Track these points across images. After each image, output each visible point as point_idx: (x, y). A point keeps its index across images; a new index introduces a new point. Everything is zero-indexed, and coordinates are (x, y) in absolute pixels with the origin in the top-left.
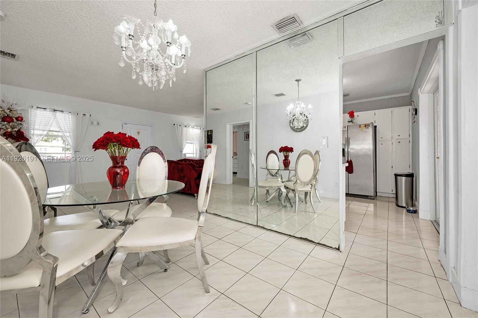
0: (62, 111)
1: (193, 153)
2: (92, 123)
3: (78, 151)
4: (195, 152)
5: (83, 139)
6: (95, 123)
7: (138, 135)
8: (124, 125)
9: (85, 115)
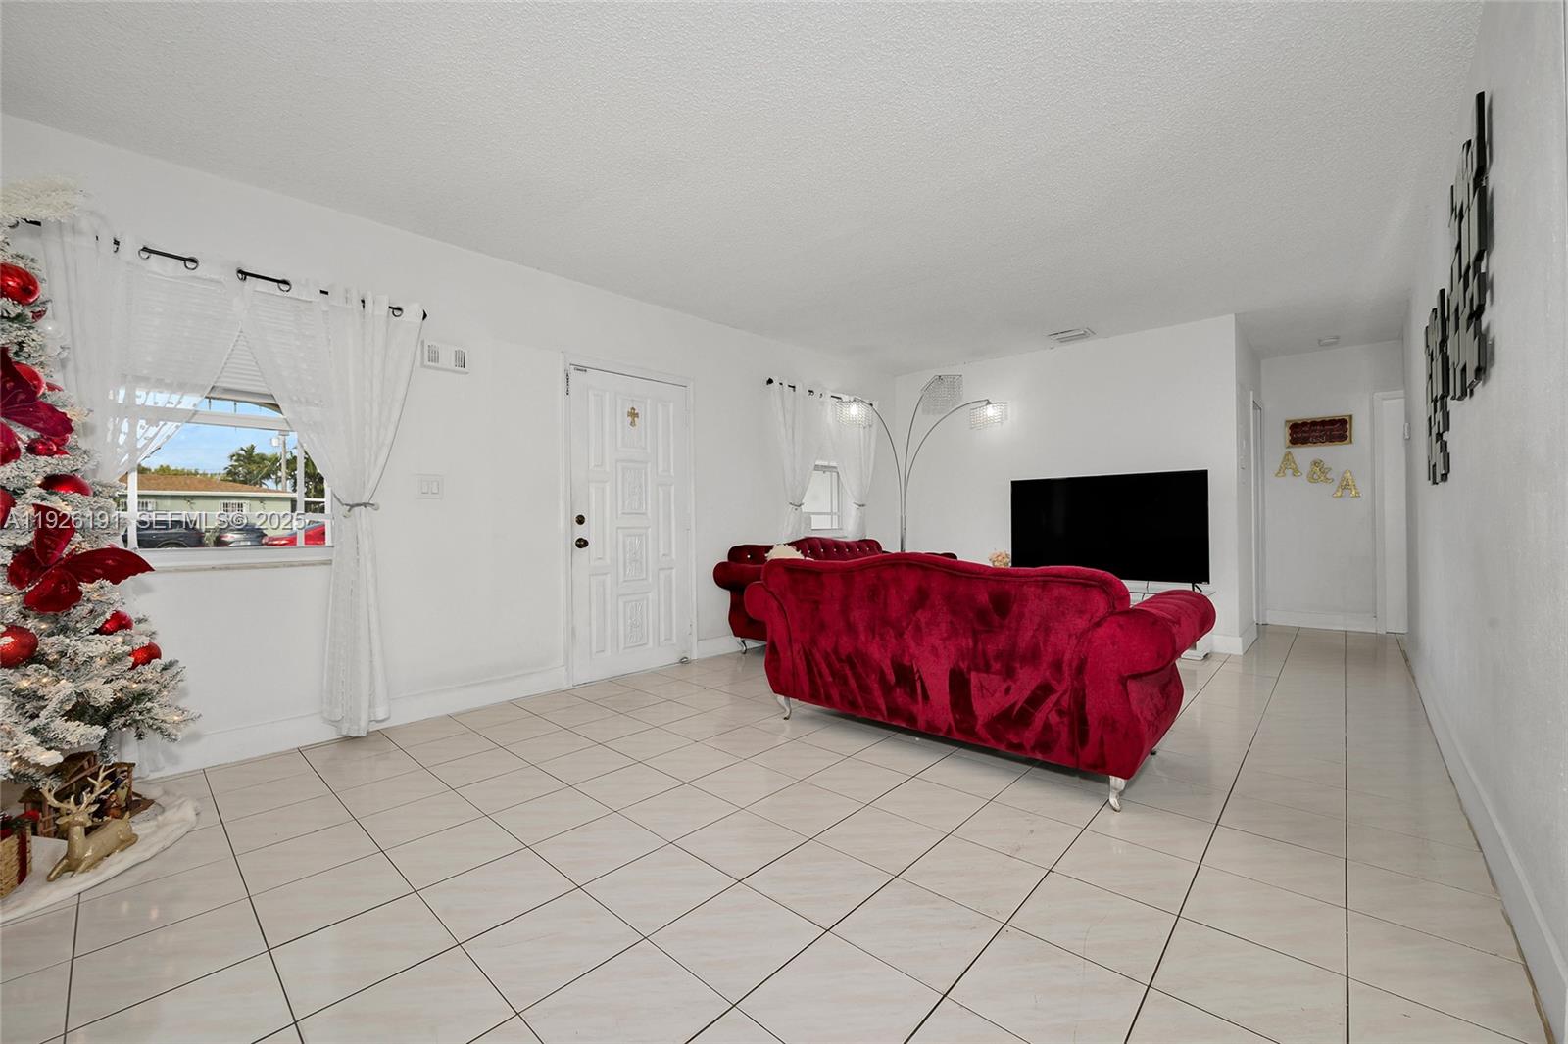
0: (285, 282)
1: (831, 514)
2: (434, 357)
3: (365, 505)
4: (835, 510)
5: (388, 441)
6: (447, 358)
7: (633, 424)
8: (574, 375)
9: (399, 309)
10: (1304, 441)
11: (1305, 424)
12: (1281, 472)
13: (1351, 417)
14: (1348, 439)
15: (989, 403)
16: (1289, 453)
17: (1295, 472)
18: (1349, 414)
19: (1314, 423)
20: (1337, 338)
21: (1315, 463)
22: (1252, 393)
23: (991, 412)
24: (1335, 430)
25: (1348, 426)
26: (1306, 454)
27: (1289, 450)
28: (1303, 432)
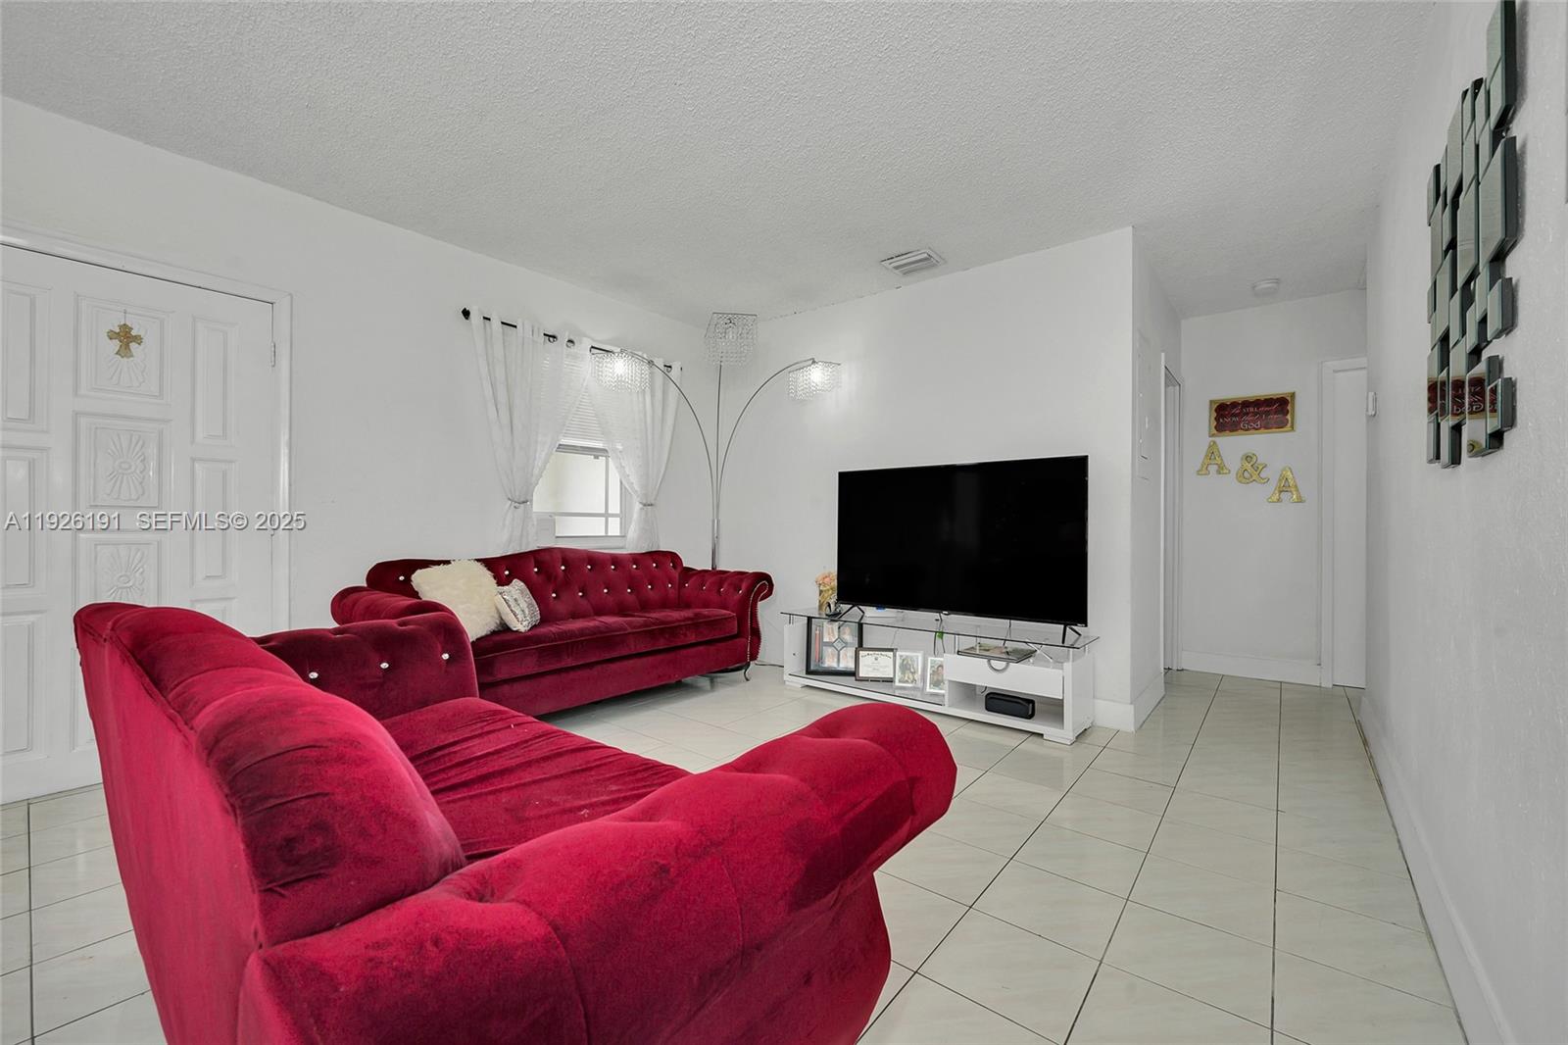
1: (606, 515)
4: (615, 507)
7: (124, 351)
10: (1234, 428)
11: (1234, 404)
12: (1203, 471)
13: (1293, 395)
14: (1289, 425)
15: (814, 362)
16: (1214, 443)
17: (1221, 469)
18: (1292, 391)
19: (1246, 404)
20: (1278, 281)
21: (1248, 458)
22: (1163, 354)
23: (816, 375)
24: (1272, 411)
25: (1289, 408)
26: (1236, 445)
27: (1213, 439)
28: (1230, 415)
